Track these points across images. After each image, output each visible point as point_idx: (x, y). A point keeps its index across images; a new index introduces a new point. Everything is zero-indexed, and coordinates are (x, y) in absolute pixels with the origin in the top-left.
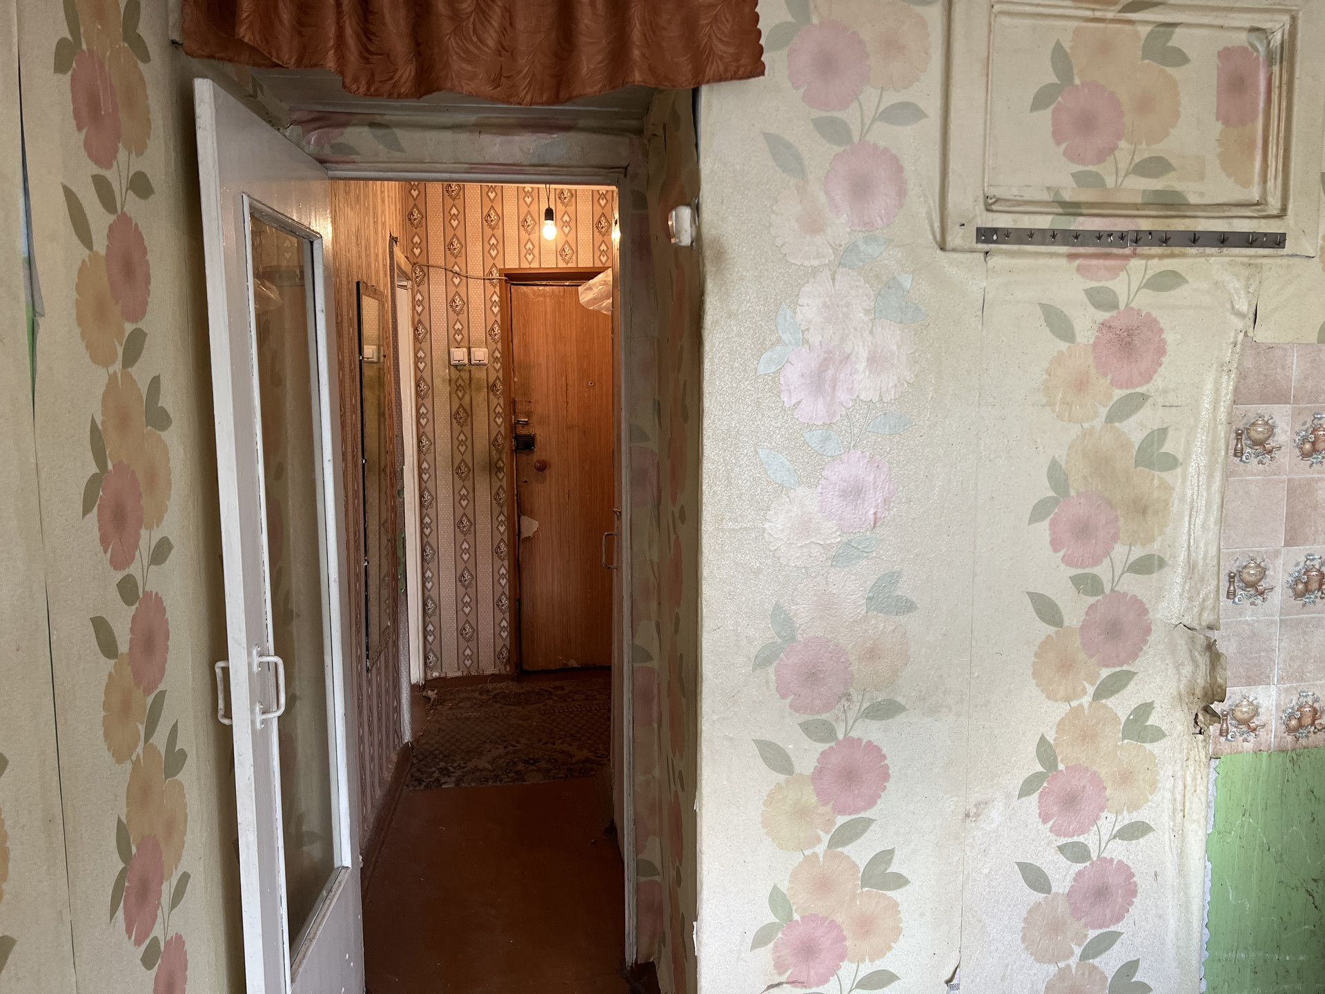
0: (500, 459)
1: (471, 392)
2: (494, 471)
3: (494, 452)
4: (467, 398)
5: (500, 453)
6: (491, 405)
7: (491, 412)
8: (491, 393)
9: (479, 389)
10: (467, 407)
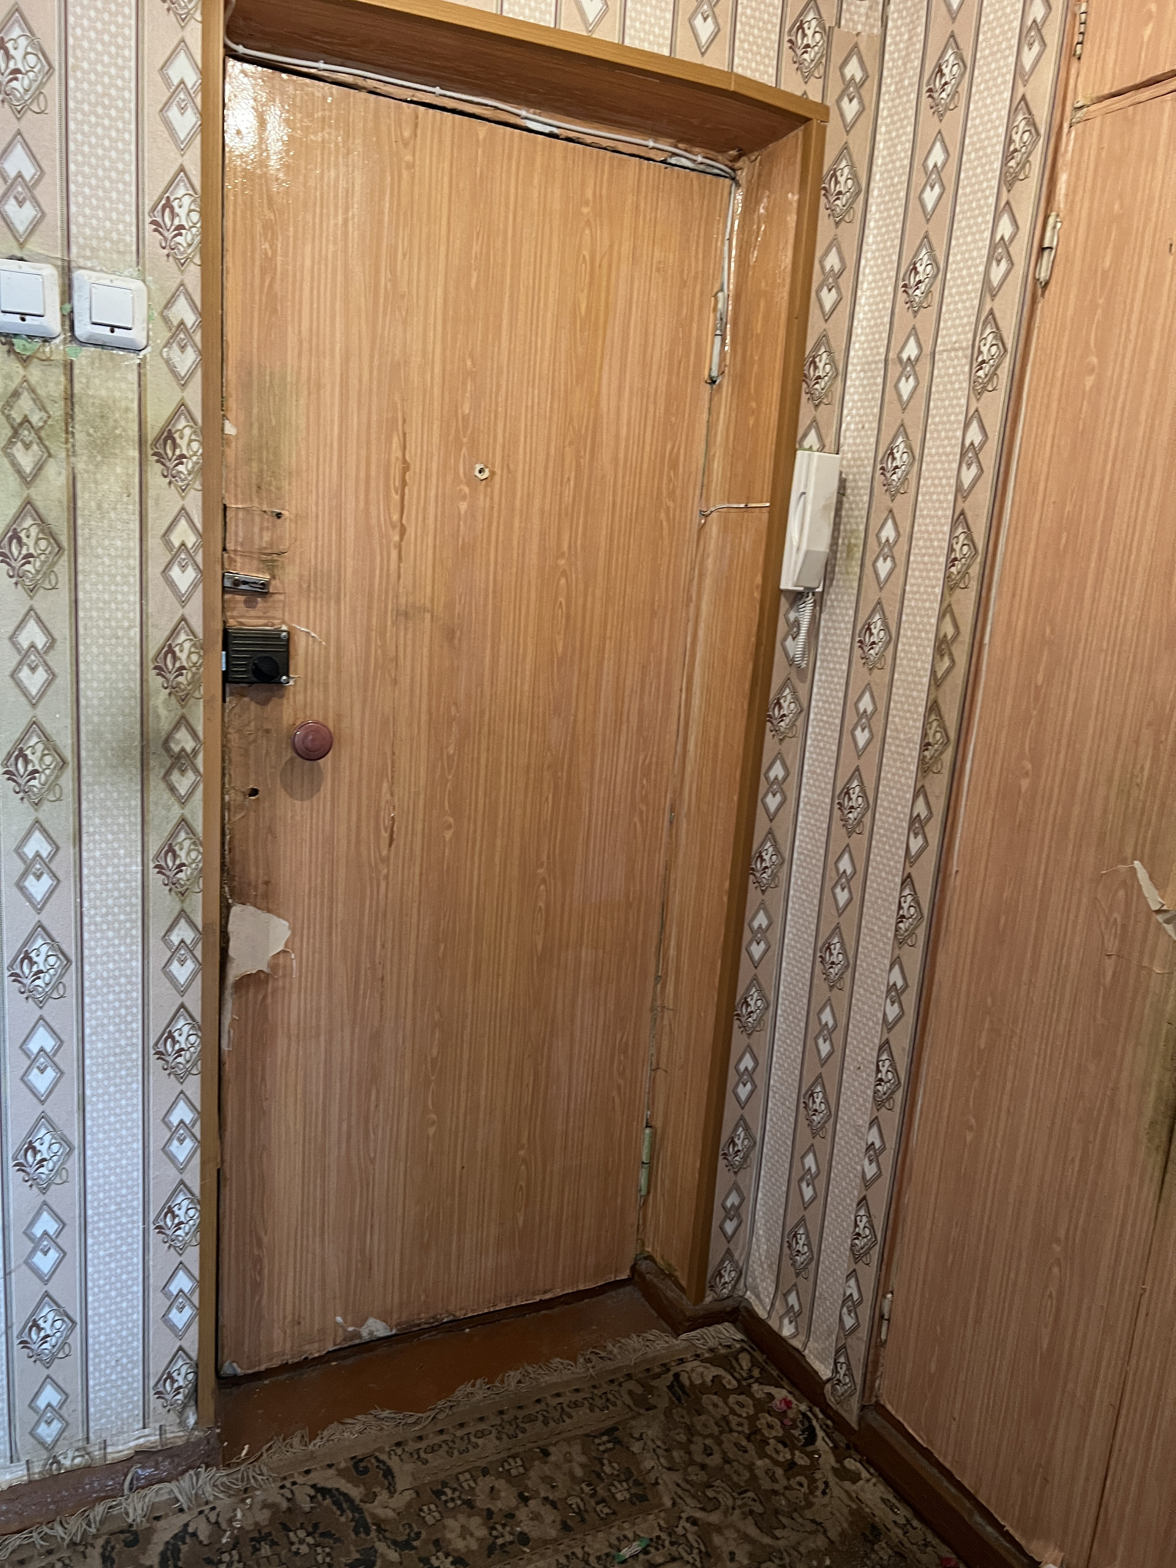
0: (183, 721)
1: (72, 453)
2: (158, 767)
3: (160, 699)
4: (55, 477)
5: (183, 700)
6: (151, 515)
7: (154, 543)
8: (155, 470)
9: (103, 447)
10: (57, 518)
